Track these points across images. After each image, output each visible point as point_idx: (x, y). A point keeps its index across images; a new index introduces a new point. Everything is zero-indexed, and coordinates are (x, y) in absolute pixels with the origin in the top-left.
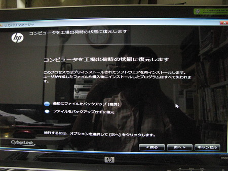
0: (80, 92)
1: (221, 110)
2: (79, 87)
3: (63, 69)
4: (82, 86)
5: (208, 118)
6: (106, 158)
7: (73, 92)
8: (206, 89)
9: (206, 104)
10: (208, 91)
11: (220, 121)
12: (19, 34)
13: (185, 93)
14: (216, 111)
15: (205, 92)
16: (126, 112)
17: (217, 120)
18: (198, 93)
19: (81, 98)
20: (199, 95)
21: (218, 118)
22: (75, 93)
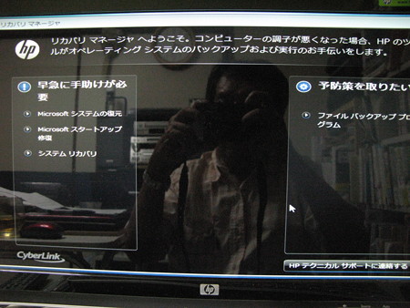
0: (142, 151)
1: (402, 186)
2: (140, 142)
3: (111, 107)
4: (146, 138)
5: (376, 201)
6: (202, 286)
7: (129, 150)
8: (373, 147)
9: (373, 174)
10: (377, 151)
11: (400, 206)
12: (30, 43)
13: (333, 153)
14: (392, 188)
15: (372, 151)
16: (229, 191)
17: (392, 205)
18: (358, 153)
19: (144, 161)
20: (360, 158)
21: (396, 201)
22: (132, 151)
